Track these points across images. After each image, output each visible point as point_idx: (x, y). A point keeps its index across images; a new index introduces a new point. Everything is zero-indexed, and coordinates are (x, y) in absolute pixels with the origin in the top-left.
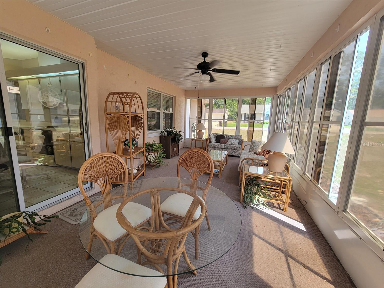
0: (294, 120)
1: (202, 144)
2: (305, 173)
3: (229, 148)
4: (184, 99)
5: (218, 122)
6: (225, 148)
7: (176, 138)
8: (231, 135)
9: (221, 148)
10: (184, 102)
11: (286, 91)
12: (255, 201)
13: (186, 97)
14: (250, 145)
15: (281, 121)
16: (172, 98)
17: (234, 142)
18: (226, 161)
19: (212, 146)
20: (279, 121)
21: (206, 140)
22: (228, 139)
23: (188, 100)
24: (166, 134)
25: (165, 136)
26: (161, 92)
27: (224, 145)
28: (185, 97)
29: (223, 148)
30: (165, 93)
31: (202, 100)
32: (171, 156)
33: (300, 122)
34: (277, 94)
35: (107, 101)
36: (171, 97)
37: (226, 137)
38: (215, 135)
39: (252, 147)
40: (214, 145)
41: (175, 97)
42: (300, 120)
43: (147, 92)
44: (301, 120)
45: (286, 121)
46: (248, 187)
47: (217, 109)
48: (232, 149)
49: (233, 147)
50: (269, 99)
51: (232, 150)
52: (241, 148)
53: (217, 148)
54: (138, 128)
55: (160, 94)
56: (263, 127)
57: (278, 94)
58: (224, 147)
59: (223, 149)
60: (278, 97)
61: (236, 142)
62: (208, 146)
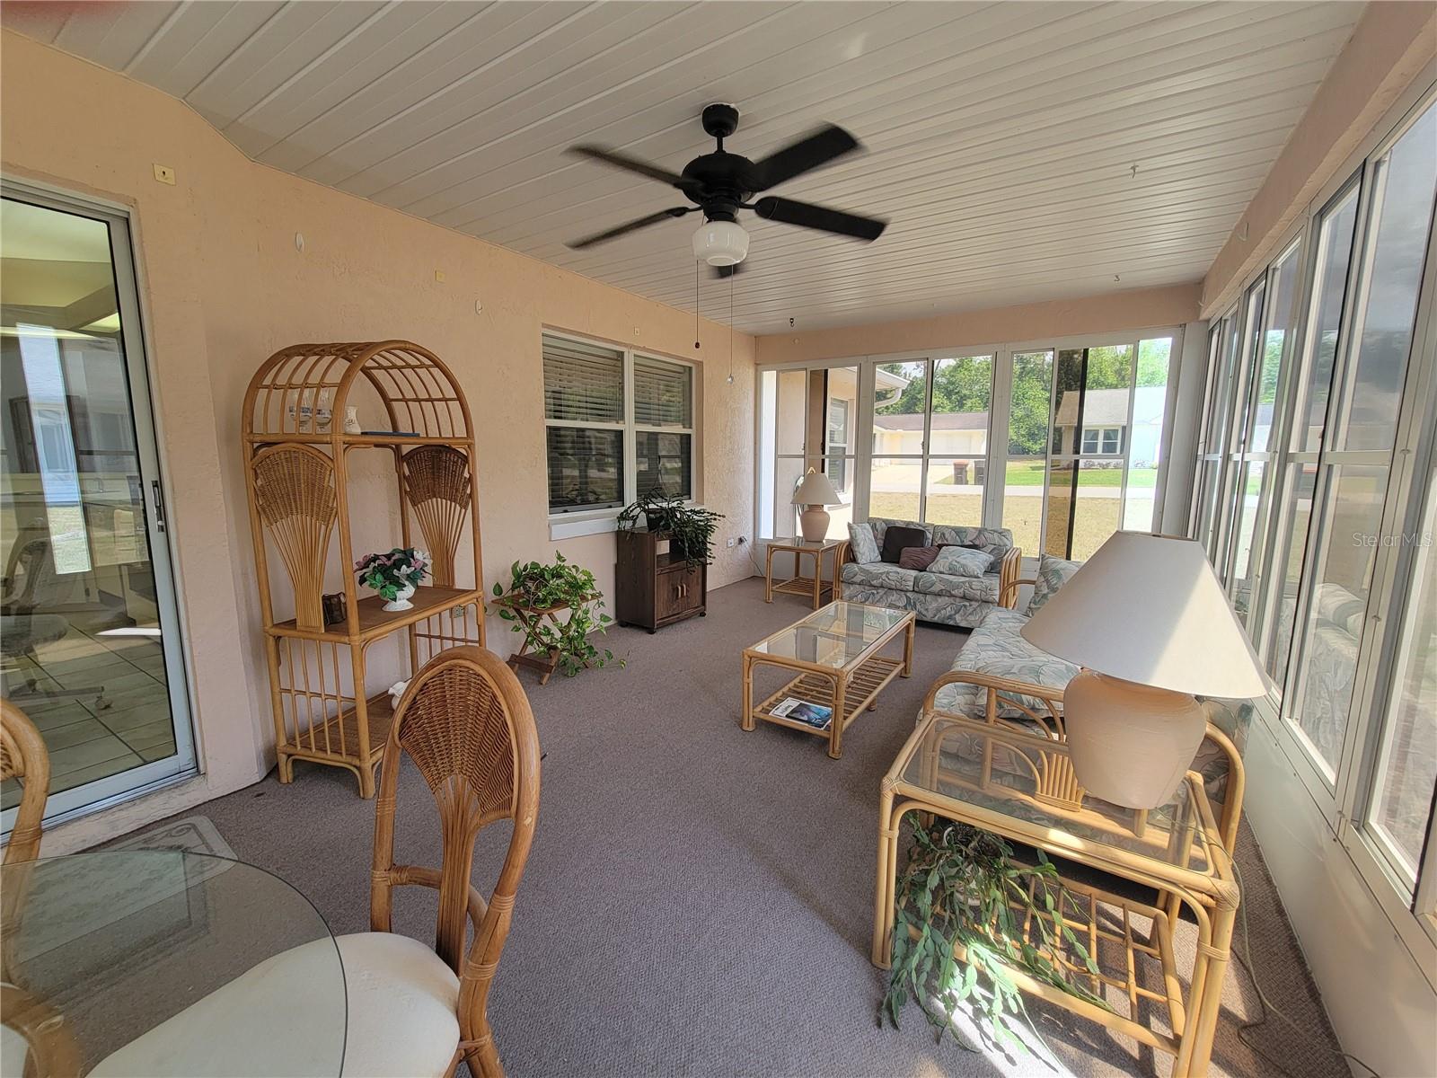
0: (1291, 451)
1: (817, 567)
2: (1361, 823)
3: (936, 588)
4: (751, 372)
5: (953, 467)
6: (916, 589)
7: (683, 543)
8: (954, 529)
9: (898, 587)
10: (753, 386)
11: (1250, 290)
12: (959, 979)
13: (759, 366)
14: (1033, 583)
15: (1218, 458)
16: (690, 368)
17: (963, 562)
18: (905, 661)
19: (858, 579)
20: (1211, 457)
21: (836, 546)
22: (940, 547)
23: (769, 378)
24: (642, 521)
25: (633, 533)
26: (625, 345)
27: (914, 573)
28: (757, 364)
29: (907, 591)
30: (644, 349)
31: (826, 371)
32: (656, 623)
33: (1327, 461)
34: (1204, 316)
35: (256, 384)
36: (683, 366)
37: (930, 536)
38: (882, 527)
39: (1045, 596)
40: (868, 572)
41: (700, 364)
42: (1328, 448)
43: (544, 345)
44: (1340, 448)
45: (1246, 455)
46: (927, 872)
47: (953, 414)
48: (952, 596)
49: (958, 586)
50: (1157, 351)
51: (951, 600)
52: (997, 592)
53: (882, 587)
54: (453, 504)
55: (623, 353)
56: (1124, 483)
57: (1208, 321)
58: (912, 584)
59: (908, 594)
60: (1212, 331)
61: (977, 561)
62: (841, 579)
